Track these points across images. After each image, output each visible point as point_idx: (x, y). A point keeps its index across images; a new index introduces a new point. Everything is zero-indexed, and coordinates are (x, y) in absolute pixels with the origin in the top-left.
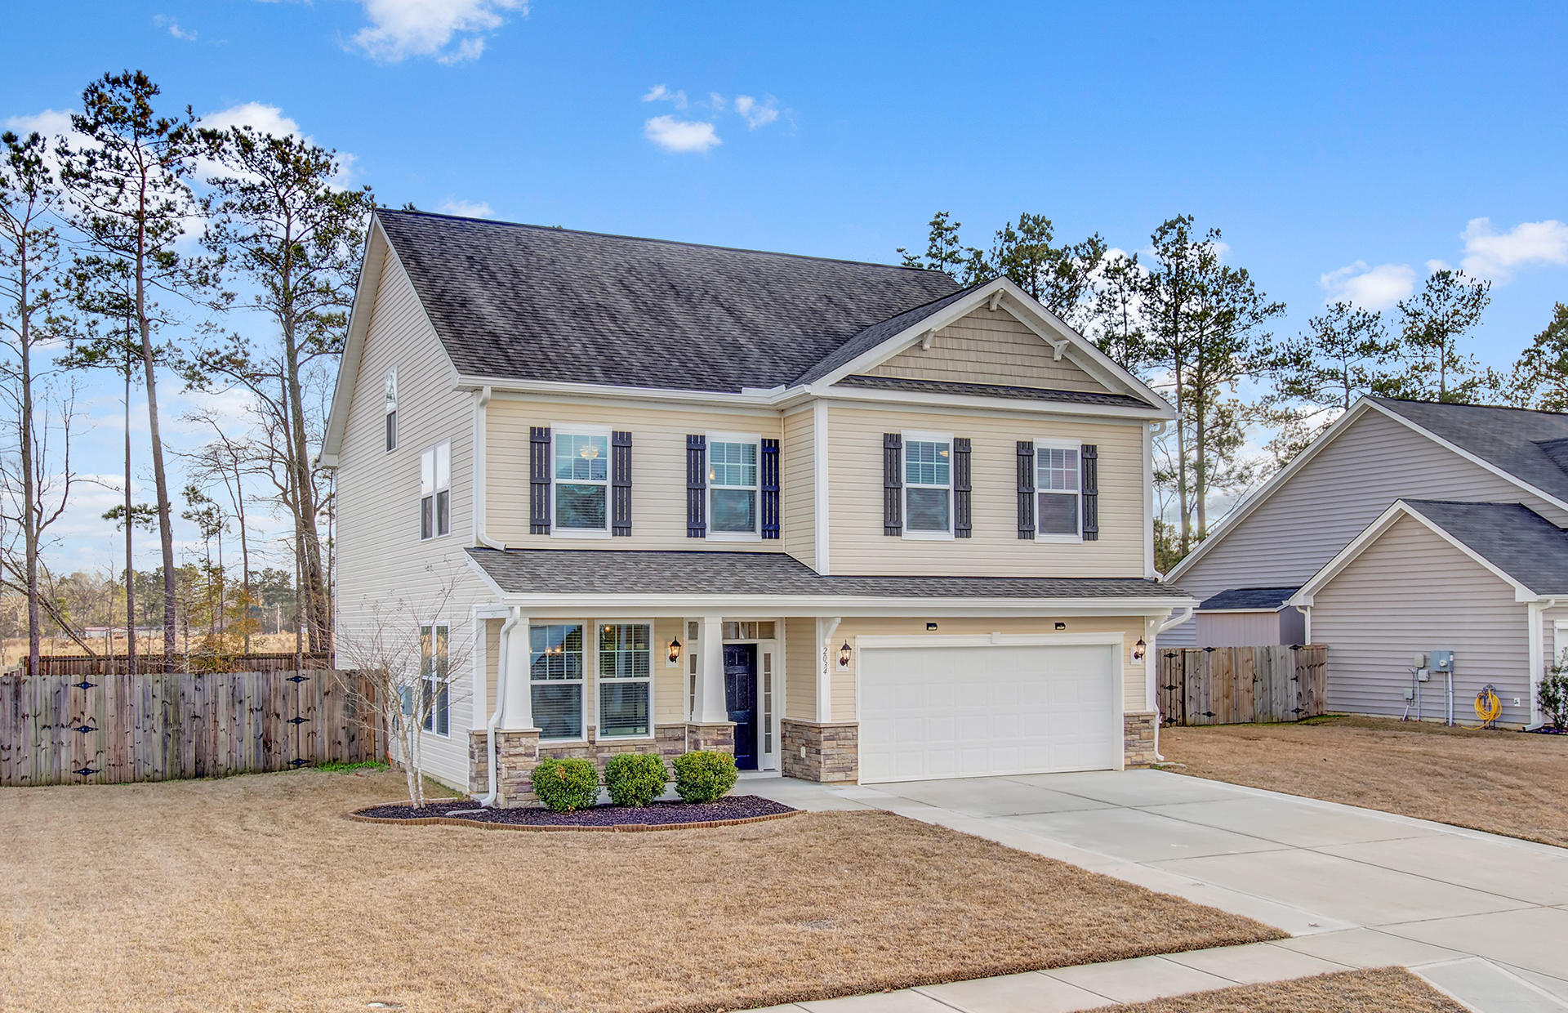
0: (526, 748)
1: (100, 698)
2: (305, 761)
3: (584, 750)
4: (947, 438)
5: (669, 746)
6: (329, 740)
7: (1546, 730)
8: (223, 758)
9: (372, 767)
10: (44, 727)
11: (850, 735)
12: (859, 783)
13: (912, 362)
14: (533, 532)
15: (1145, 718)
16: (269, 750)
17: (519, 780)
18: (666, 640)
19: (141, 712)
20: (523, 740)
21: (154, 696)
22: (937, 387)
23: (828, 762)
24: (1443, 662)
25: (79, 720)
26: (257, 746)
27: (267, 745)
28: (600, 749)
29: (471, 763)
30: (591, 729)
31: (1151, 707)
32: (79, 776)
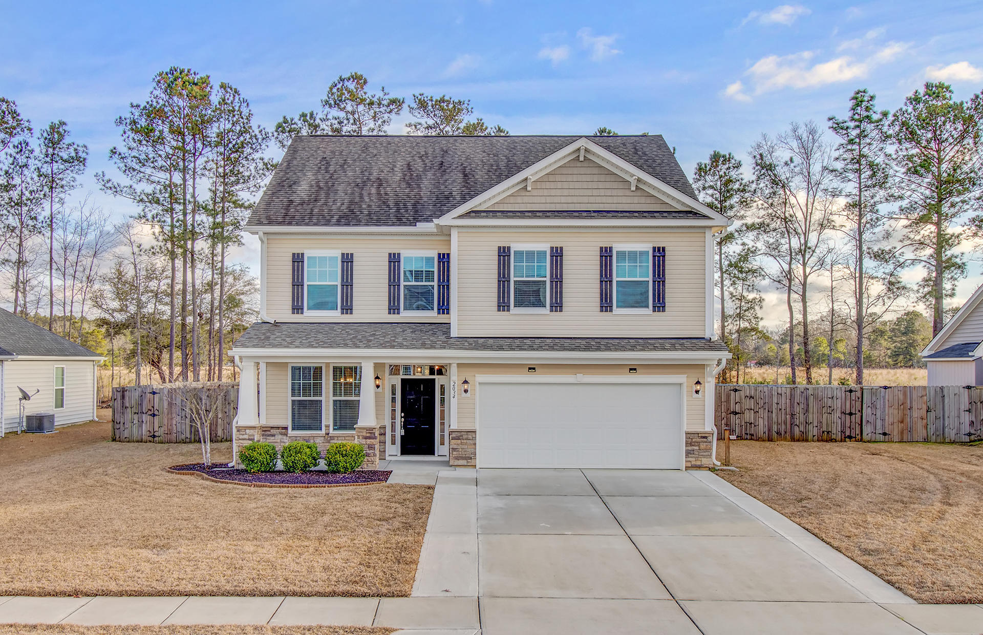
0: (249, 435)
1: (161, 399)
3: (323, 438)
4: (545, 247)
10: (135, 413)
11: (470, 437)
12: (477, 468)
13: (519, 200)
14: (293, 313)
15: (704, 435)
20: (248, 431)
22: (534, 214)
23: (454, 453)
25: (151, 410)
28: (332, 438)
30: (327, 426)
31: (709, 426)
32: (151, 439)
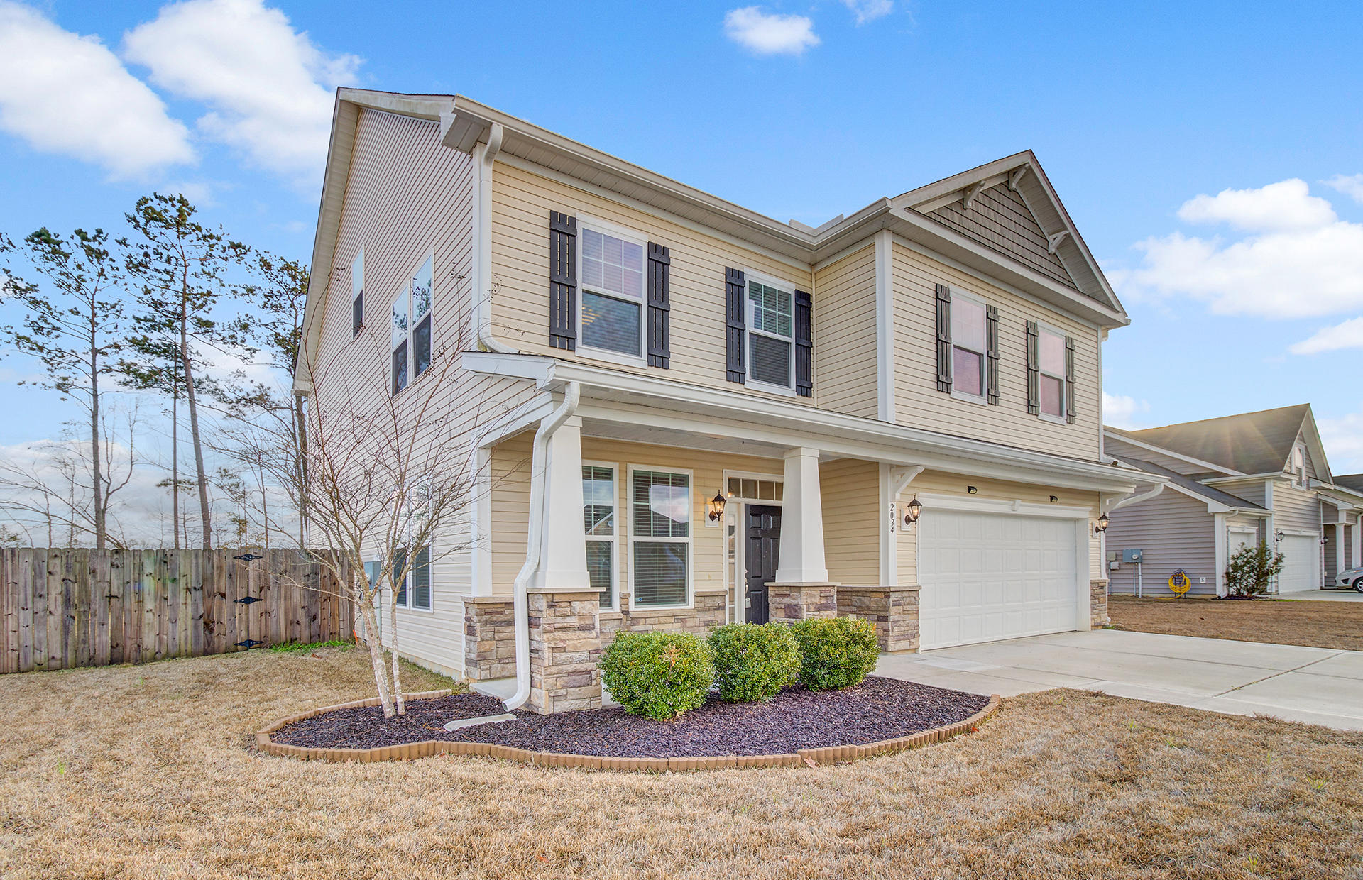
0: (581, 617)
2: (257, 642)
3: (617, 623)
5: (707, 617)
6: (286, 620)
7: (1231, 597)
8: (149, 640)
9: (334, 647)
11: (913, 600)
12: (920, 651)
14: (553, 345)
16: (212, 631)
17: (570, 668)
18: (706, 496)
19: (30, 591)
20: (577, 606)
21: (50, 573)
23: (896, 629)
24: (1135, 556)
26: (196, 627)
27: (209, 626)
28: (635, 621)
29: (468, 642)
30: (624, 597)
